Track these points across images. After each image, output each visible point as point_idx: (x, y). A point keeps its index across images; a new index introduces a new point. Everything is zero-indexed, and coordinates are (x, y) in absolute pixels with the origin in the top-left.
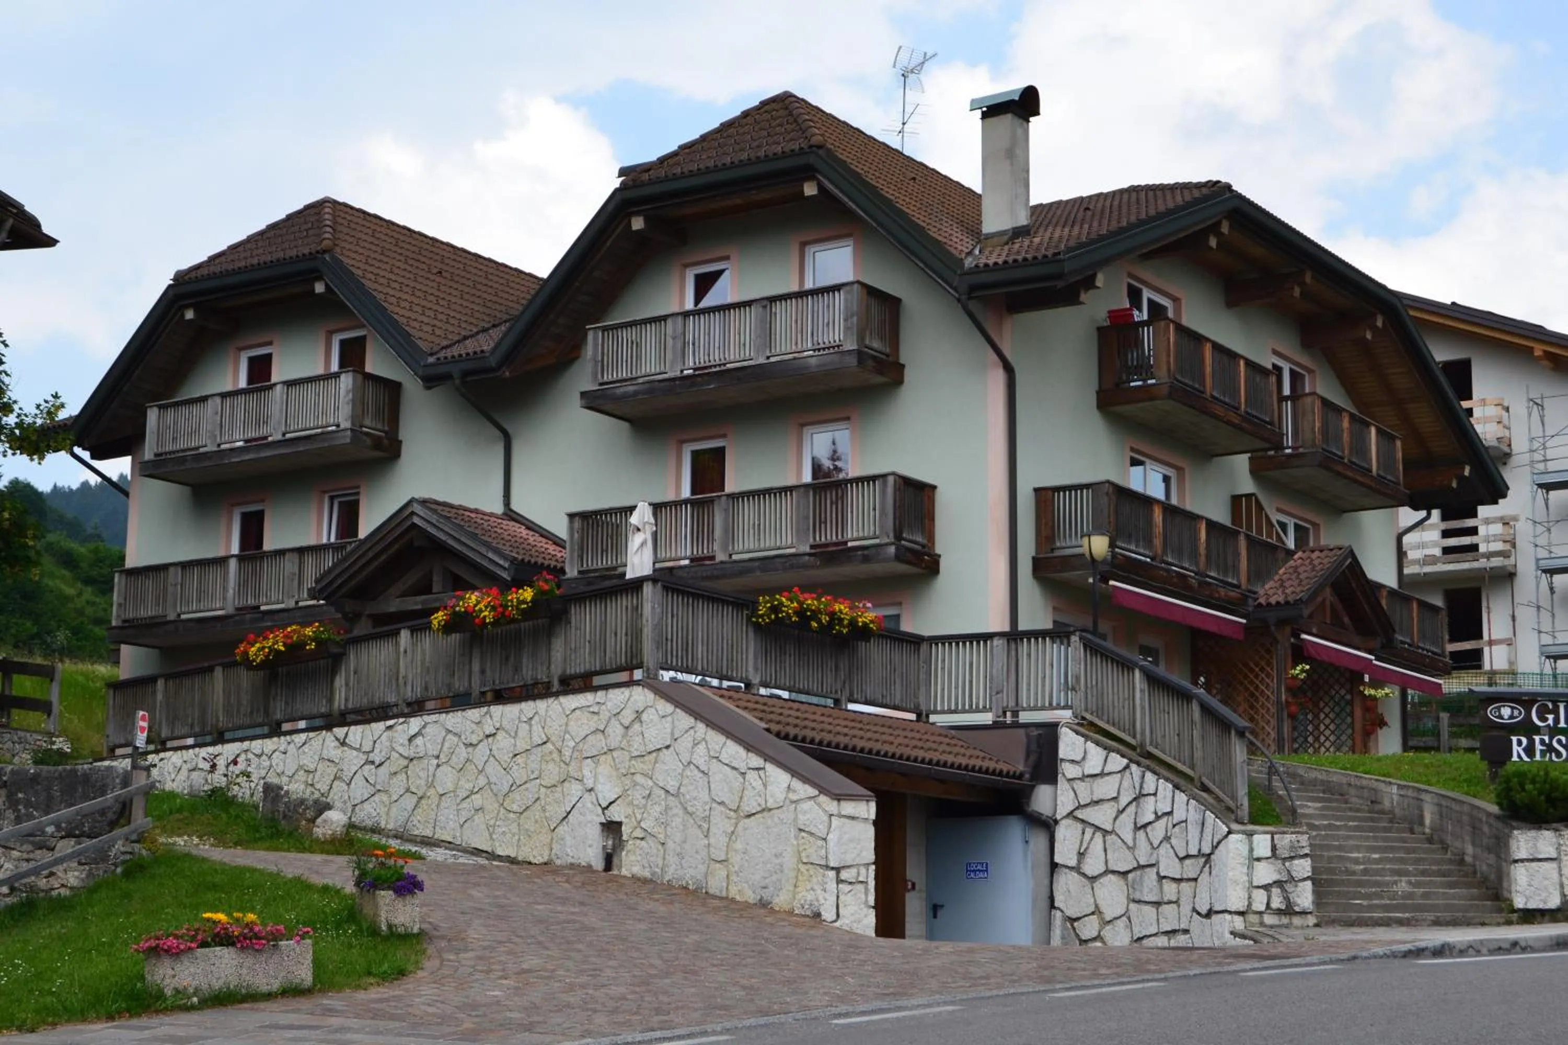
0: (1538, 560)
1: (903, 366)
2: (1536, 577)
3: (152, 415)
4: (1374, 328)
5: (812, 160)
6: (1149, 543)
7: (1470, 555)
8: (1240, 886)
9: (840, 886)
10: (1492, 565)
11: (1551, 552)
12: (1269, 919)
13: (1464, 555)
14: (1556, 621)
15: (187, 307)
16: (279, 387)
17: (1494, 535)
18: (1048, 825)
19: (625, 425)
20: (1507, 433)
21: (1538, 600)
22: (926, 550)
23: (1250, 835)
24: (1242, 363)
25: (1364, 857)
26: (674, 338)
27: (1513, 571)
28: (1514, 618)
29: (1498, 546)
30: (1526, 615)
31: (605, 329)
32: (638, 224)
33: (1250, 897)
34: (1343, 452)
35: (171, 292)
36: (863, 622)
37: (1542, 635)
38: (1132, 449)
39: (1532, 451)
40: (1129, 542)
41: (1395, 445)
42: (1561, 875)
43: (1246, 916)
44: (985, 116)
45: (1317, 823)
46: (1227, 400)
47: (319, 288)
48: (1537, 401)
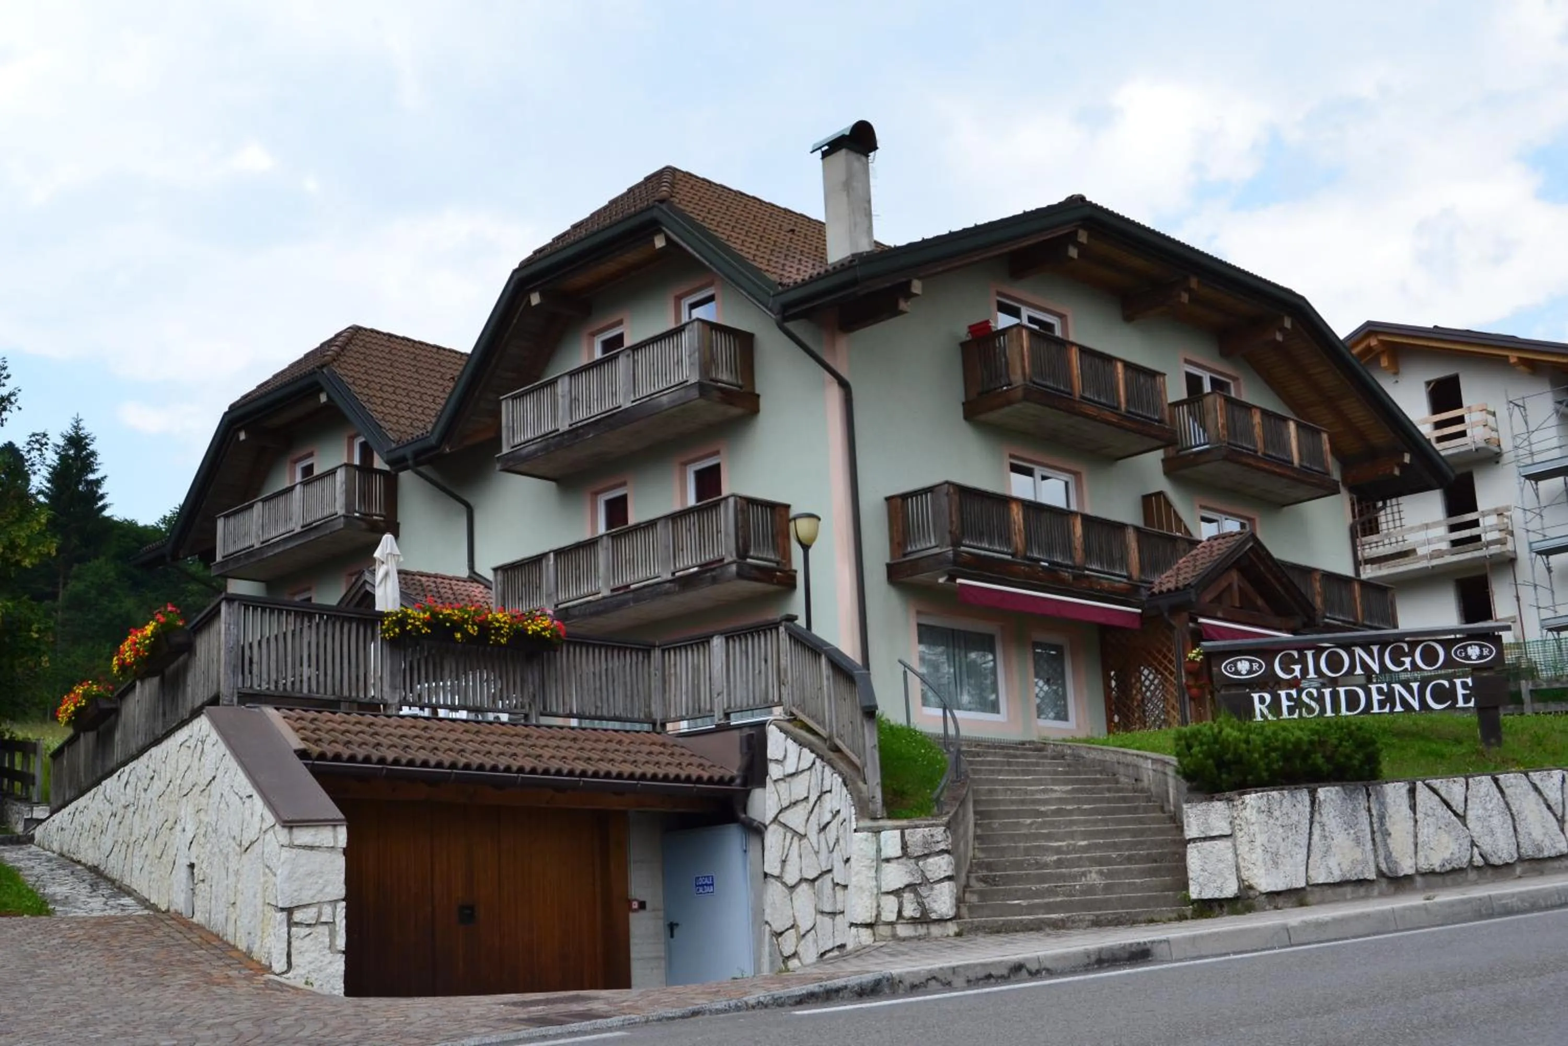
0: (1530, 544)
1: (758, 396)
2: (1531, 559)
3: (220, 523)
4: (1282, 329)
5: (655, 213)
6: (1008, 541)
7: (1471, 546)
8: (867, 893)
9: (294, 929)
10: (1492, 552)
11: (1545, 536)
12: (903, 931)
13: (1465, 546)
14: (1556, 597)
15: (239, 430)
16: (298, 487)
17: (1491, 526)
18: (756, 831)
19: (553, 484)
20: (1494, 435)
21: (1534, 580)
22: (781, 567)
23: (877, 832)
24: (1120, 366)
25: (1068, 846)
26: (563, 396)
27: (1513, 556)
28: (1518, 599)
29: (1495, 535)
30: (1527, 594)
31: (514, 398)
32: (535, 299)
33: (879, 906)
34: (1256, 446)
35: (226, 419)
36: (533, 630)
37: (1541, 610)
38: (1012, 456)
39: (1516, 447)
40: (981, 541)
41: (1320, 438)
42: (1237, 856)
43: (876, 928)
44: (825, 155)
45: (1043, 809)
46: (1103, 400)
47: (323, 398)
48: (1516, 402)
